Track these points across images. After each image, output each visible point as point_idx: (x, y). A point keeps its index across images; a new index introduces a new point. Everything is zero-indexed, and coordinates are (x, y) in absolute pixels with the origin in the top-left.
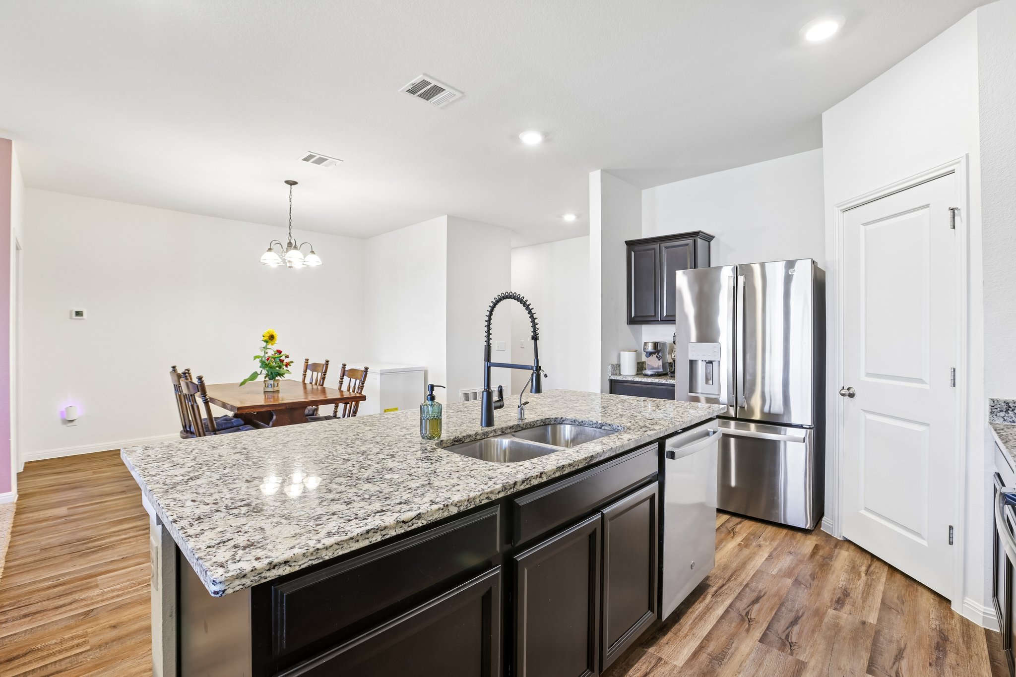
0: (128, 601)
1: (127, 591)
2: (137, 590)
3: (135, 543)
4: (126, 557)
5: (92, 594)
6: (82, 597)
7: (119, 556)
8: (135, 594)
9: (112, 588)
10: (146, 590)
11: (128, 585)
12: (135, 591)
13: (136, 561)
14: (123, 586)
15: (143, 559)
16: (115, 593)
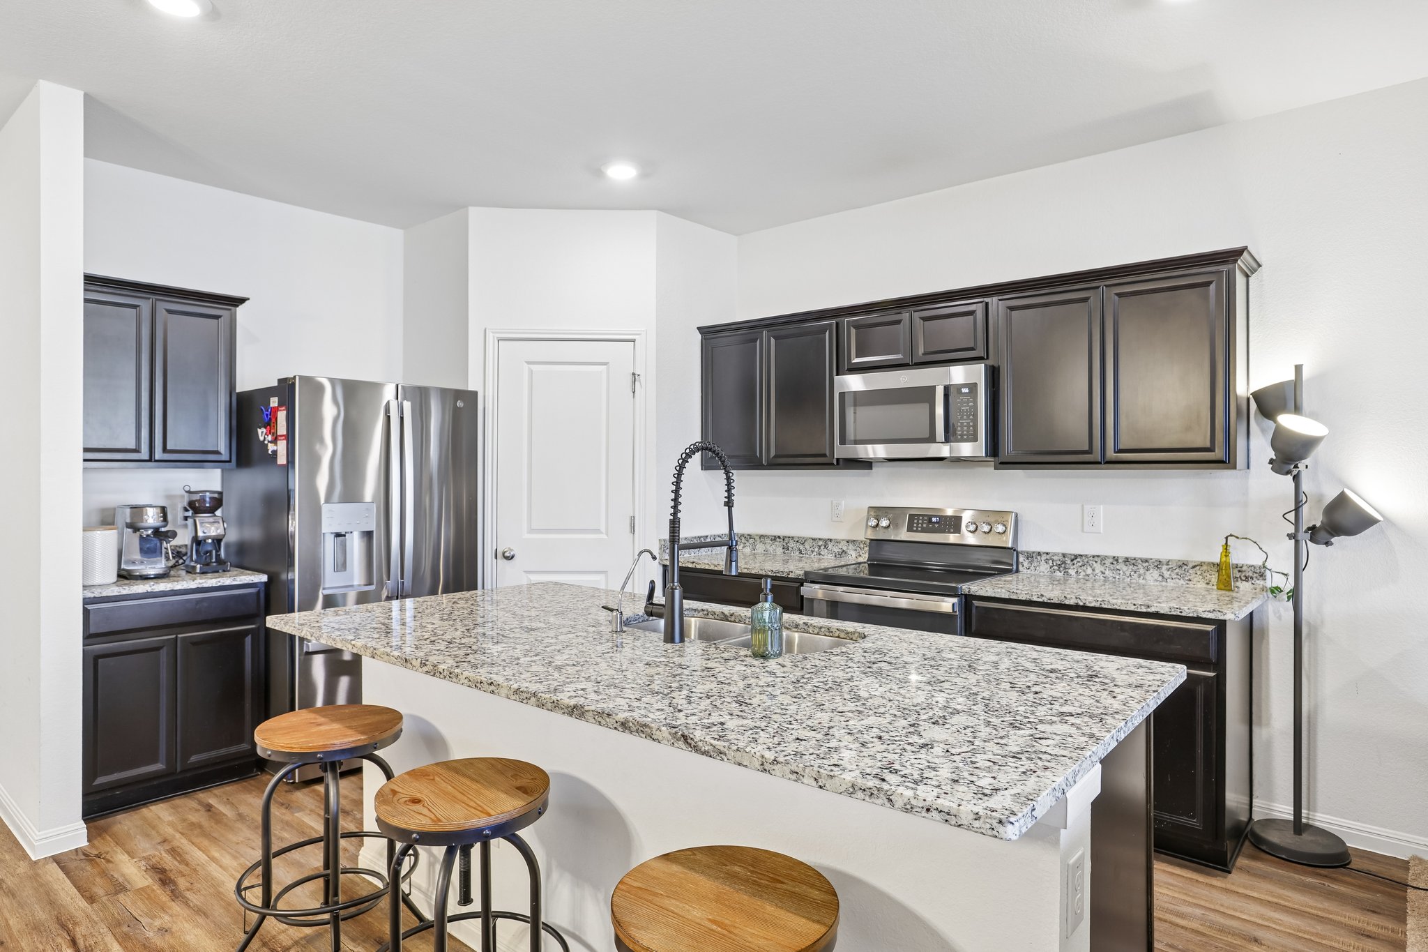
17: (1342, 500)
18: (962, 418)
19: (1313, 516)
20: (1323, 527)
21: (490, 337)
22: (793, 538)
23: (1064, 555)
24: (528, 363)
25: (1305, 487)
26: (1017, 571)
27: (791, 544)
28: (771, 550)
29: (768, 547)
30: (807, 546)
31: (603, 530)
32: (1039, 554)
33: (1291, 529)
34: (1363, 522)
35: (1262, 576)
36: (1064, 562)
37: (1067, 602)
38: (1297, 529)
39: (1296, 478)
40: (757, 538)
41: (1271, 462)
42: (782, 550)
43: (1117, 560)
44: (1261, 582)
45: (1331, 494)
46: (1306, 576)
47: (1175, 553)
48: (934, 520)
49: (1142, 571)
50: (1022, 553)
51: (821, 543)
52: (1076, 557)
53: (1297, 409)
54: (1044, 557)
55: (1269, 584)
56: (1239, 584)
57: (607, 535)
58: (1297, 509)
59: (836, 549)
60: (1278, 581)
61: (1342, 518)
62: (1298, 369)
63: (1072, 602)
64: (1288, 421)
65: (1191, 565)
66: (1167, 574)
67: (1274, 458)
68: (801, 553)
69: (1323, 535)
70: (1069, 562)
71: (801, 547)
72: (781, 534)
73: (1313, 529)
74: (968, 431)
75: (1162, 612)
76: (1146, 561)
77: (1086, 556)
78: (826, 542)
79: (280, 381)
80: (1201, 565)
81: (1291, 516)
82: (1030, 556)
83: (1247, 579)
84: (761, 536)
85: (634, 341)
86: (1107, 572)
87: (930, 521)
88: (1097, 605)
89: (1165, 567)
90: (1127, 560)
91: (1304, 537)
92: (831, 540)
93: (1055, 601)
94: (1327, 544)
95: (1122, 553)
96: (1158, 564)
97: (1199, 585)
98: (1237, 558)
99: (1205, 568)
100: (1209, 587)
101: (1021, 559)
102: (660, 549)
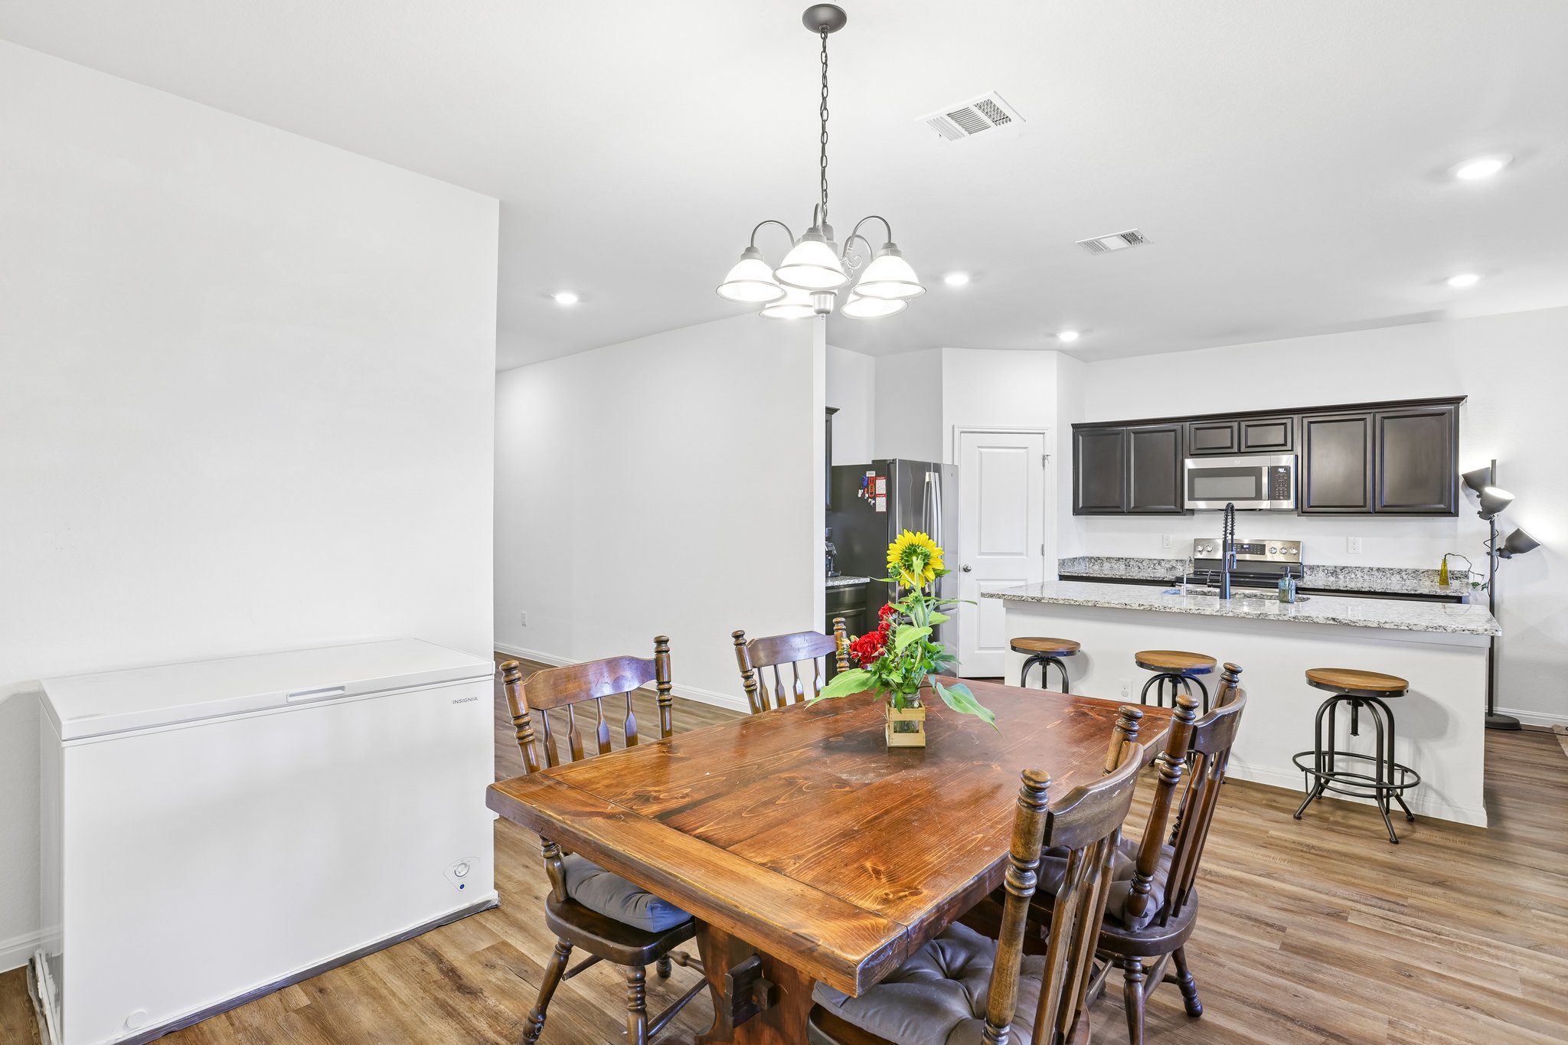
0: (1475, 930)
1: (1473, 945)
2: (1457, 936)
3: (1432, 1032)
4: (1459, 1005)
5: (1531, 971)
6: (1548, 977)
7: (1473, 1018)
8: (1463, 933)
9: (1496, 962)
10: (1444, 929)
11: (1469, 951)
12: (1462, 938)
13: (1442, 985)
14: (1477, 954)
15: (1429, 980)
16: (1493, 951)
17: (1518, 534)
18: (1279, 486)
19: (1500, 543)
20: (1506, 548)
21: (957, 431)
22: (1133, 559)
23: (1335, 567)
24: (979, 447)
25: (1497, 527)
26: (1303, 577)
27: (1132, 563)
28: (1116, 566)
29: (1113, 565)
30: (1144, 563)
31: (1025, 553)
32: (1318, 566)
33: (1489, 550)
34: (1531, 545)
35: (1467, 577)
36: (1335, 571)
37: (1363, 590)
38: (1492, 550)
39: (1492, 523)
40: (1104, 559)
41: (1479, 513)
42: (1124, 567)
43: (1372, 569)
44: (1466, 580)
45: (1509, 531)
46: (1497, 574)
47: (1411, 565)
48: (1245, 546)
49: (1389, 575)
50: (1306, 566)
51: (1155, 562)
52: (1344, 568)
53: (1493, 483)
54: (1321, 568)
55: (1471, 581)
56: (1452, 581)
57: (1027, 556)
58: (1492, 539)
59: (1168, 566)
60: (1478, 579)
61: (1519, 543)
62: (1494, 462)
63: (1366, 590)
64: (1489, 490)
65: (1421, 571)
66: (1405, 577)
67: (1481, 510)
68: (1139, 568)
69: (1506, 553)
70: (1339, 571)
71: (1140, 565)
72: (1124, 556)
73: (1499, 550)
74: (1283, 493)
75: (1424, 593)
76: (1392, 569)
77: (1351, 567)
78: (1160, 562)
79: (873, 461)
80: (1428, 571)
81: (1489, 543)
82: (1312, 568)
83: (1457, 578)
84: (1107, 558)
85: (1043, 434)
86: (1365, 577)
87: (1242, 547)
88: (1383, 591)
89: (1404, 573)
90: (1378, 569)
91: (1496, 554)
92: (1163, 560)
93: (1356, 589)
94: (1509, 558)
95: (1375, 565)
96: (1400, 572)
97: (1426, 583)
98: (1451, 567)
99: (1429, 573)
100: (1433, 584)
101: (1305, 570)
102: (1059, 565)
